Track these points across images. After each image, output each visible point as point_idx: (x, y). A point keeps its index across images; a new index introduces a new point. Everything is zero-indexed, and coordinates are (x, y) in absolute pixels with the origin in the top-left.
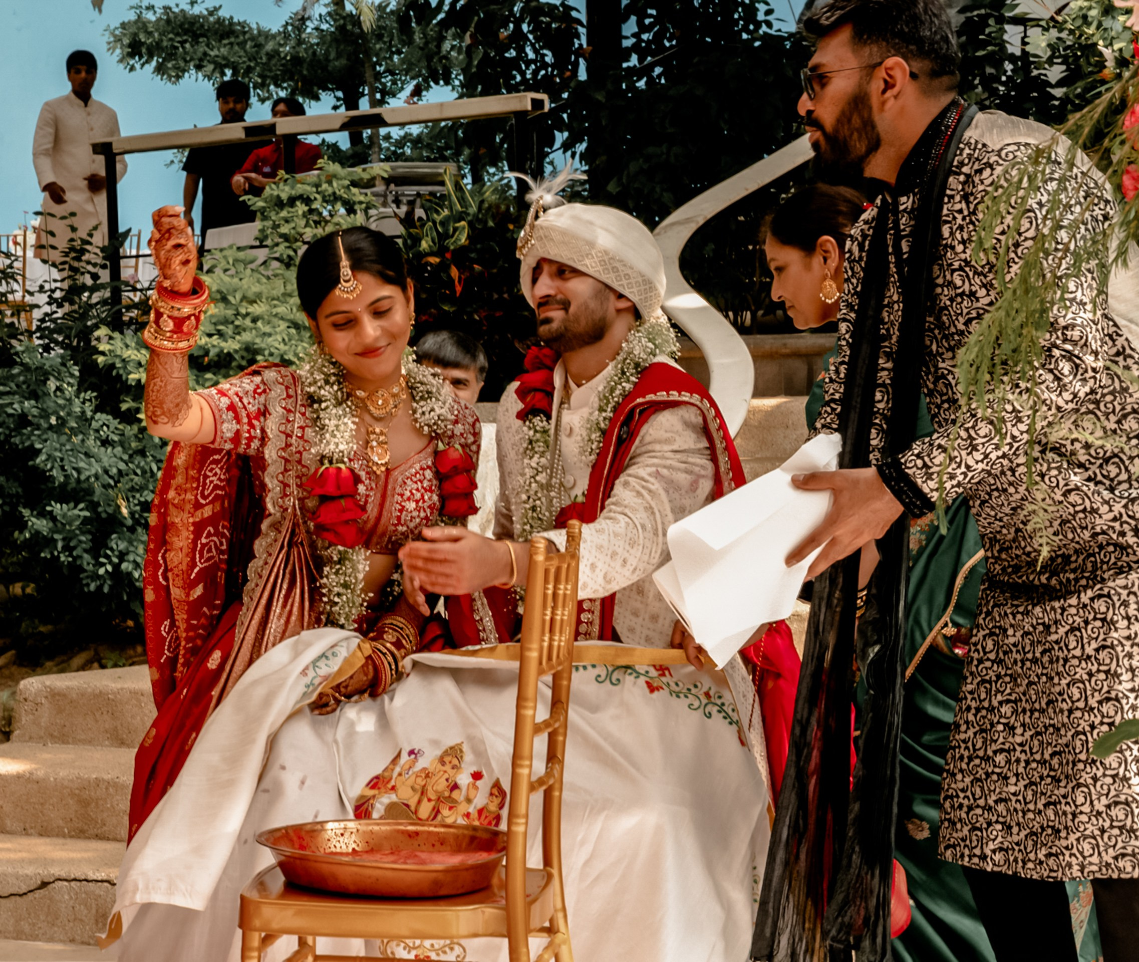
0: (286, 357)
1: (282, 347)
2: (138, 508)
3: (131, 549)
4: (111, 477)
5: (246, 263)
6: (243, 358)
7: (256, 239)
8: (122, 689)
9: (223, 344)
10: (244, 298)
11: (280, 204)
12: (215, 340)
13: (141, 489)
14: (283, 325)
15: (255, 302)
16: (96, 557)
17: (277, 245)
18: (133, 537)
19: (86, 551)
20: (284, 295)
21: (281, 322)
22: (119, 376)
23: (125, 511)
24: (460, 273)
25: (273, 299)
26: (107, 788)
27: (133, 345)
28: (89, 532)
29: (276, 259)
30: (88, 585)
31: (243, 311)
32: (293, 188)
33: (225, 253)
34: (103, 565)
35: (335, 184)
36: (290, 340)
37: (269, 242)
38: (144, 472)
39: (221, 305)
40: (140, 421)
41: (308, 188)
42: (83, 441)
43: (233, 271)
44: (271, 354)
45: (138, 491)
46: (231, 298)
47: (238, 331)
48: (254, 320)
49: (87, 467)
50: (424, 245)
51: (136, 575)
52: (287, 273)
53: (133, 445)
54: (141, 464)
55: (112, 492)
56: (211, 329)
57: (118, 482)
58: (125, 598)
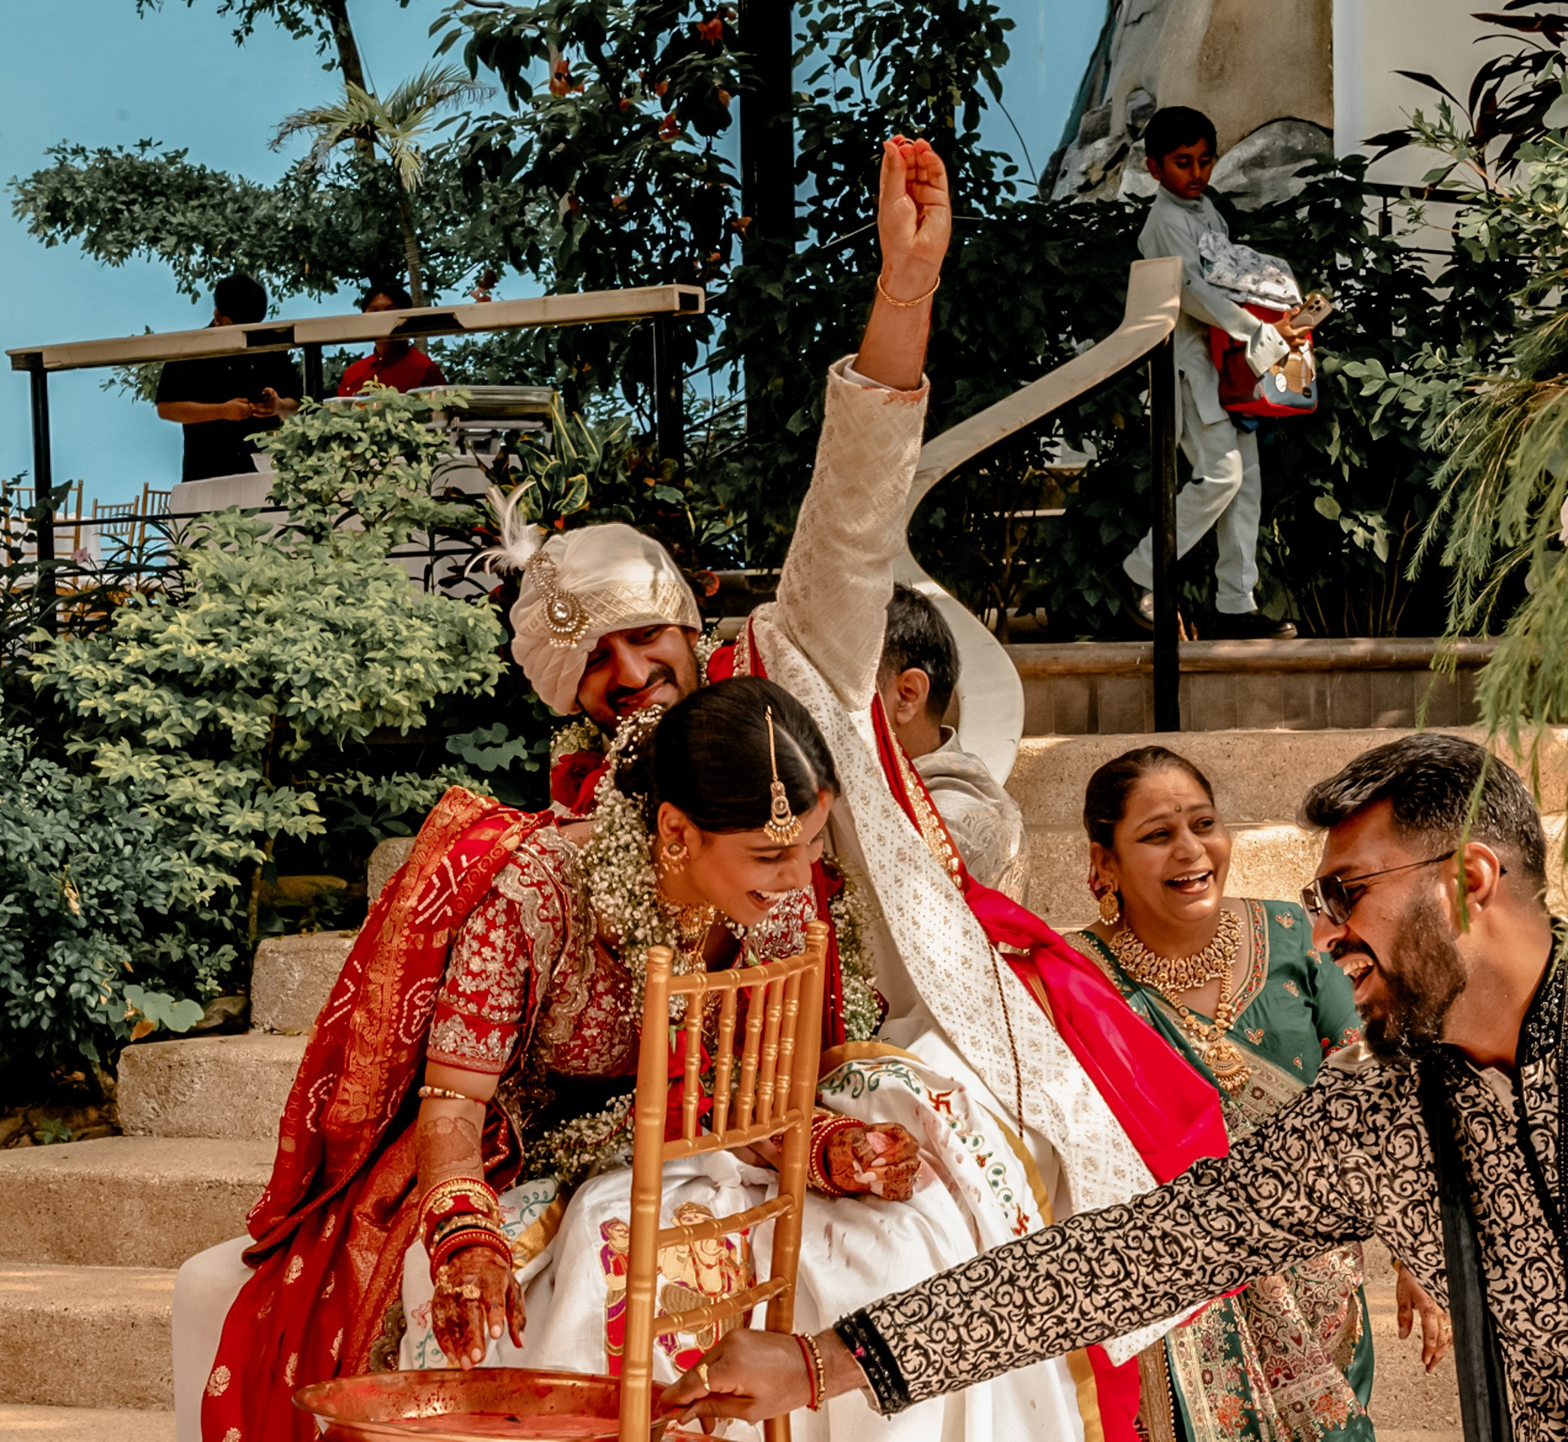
0: (319, 675)
1: (313, 658)
2: (95, 901)
3: (85, 963)
4: (54, 855)
5: (254, 534)
6: (253, 675)
7: (270, 498)
8: (70, 1175)
9: (223, 656)
10: (253, 587)
11: (306, 447)
12: (211, 649)
13: (101, 872)
14: (314, 627)
15: (271, 592)
16: (30, 976)
17: (302, 507)
18: (88, 945)
19: (14, 966)
20: (313, 582)
21: (310, 622)
22: (64, 703)
23: (75, 906)
25: (296, 588)
26: (49, 1326)
27: (86, 656)
28: (20, 938)
29: (300, 529)
30: (17, 1018)
31: (253, 606)
32: (326, 422)
33: (222, 519)
34: (43, 987)
35: (389, 418)
36: (325, 649)
37: (289, 503)
38: (104, 847)
39: (220, 598)
40: (99, 769)
41: (350, 423)
42: (13, 801)
43: (234, 546)
44: (297, 671)
45: (94, 875)
46: (233, 586)
47: (246, 634)
48: (270, 620)
49: (18, 839)
51: (92, 1002)
52: (317, 550)
53: (86, 807)
54: (100, 834)
55: (55, 878)
56: (204, 633)
57: (64, 861)
58: (73, 1037)
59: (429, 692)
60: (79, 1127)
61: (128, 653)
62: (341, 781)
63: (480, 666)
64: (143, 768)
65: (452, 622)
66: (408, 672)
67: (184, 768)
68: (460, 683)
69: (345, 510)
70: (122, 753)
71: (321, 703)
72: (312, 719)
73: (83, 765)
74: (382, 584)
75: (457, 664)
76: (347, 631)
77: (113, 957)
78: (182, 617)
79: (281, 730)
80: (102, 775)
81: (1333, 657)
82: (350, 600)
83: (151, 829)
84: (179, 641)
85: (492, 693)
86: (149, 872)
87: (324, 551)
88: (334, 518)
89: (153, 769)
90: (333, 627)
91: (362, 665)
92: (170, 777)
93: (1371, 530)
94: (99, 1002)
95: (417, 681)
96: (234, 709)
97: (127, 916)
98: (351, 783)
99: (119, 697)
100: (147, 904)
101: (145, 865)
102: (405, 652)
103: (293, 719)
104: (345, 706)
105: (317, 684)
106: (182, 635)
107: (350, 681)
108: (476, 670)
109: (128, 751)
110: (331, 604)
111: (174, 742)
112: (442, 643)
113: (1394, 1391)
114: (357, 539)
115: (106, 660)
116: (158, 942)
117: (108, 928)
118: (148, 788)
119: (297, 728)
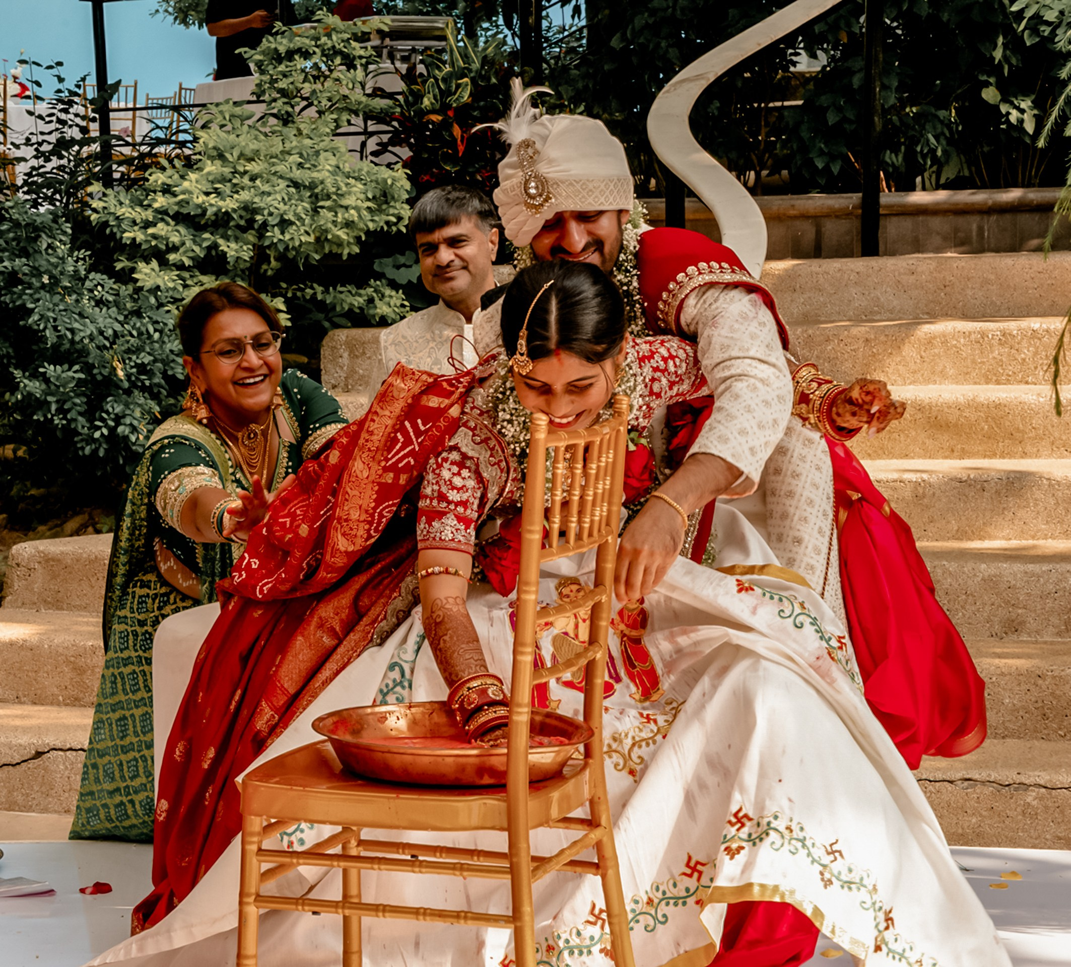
0: (286, 217)
1: (282, 205)
2: (134, 370)
3: (128, 412)
4: (106, 338)
5: (243, 119)
6: (241, 217)
7: (253, 93)
9: (221, 203)
10: (241, 155)
11: (277, 58)
12: (212, 199)
13: (138, 350)
14: (283, 184)
15: (253, 160)
16: (91, 421)
17: (275, 100)
18: (130, 400)
19: (80, 414)
20: (282, 152)
21: (280, 180)
22: (113, 234)
23: (121, 373)
24: (463, 132)
25: (271, 156)
27: (127, 202)
28: (84, 395)
30: (83, 449)
31: (241, 169)
32: (291, 41)
33: (221, 108)
35: (334, 38)
36: (290, 199)
37: (266, 97)
38: (140, 334)
39: (219, 163)
40: (137, 280)
41: (307, 41)
42: (78, 301)
43: (229, 127)
44: (271, 214)
45: (134, 353)
46: (228, 155)
47: (236, 188)
48: (253, 179)
49: (81, 328)
50: (426, 101)
51: (133, 438)
52: (285, 130)
53: (129, 305)
54: (138, 325)
55: (107, 355)
56: (207, 187)
57: (113, 343)
58: (122, 462)
59: (361, 230)
61: (154, 200)
62: (302, 290)
63: (396, 212)
64: (167, 280)
65: (377, 182)
66: (346, 215)
67: (195, 280)
68: (382, 224)
69: (305, 103)
70: (153, 270)
71: (287, 237)
72: (281, 248)
73: (126, 277)
74: (329, 154)
75: (380, 211)
76: (305, 187)
77: (147, 408)
78: (193, 176)
79: (261, 254)
80: (139, 284)
81: (990, 202)
82: (307, 166)
84: (190, 193)
86: (172, 351)
87: (290, 131)
88: (297, 109)
89: (174, 281)
90: (296, 184)
91: (315, 211)
92: (185, 286)
93: (1022, 111)
94: (138, 438)
95: (353, 222)
96: (228, 240)
97: (156, 380)
98: (309, 291)
99: (151, 231)
100: (170, 373)
101: (169, 346)
102: (345, 202)
103: (269, 247)
104: (303, 239)
105: (284, 224)
106: (193, 189)
107: (307, 221)
108: (393, 215)
109: (157, 268)
110: (294, 168)
111: (187, 262)
112: (370, 196)
113: (1021, 713)
114: (313, 123)
115: (141, 205)
117: (143, 389)
118: (171, 293)
119: (272, 253)
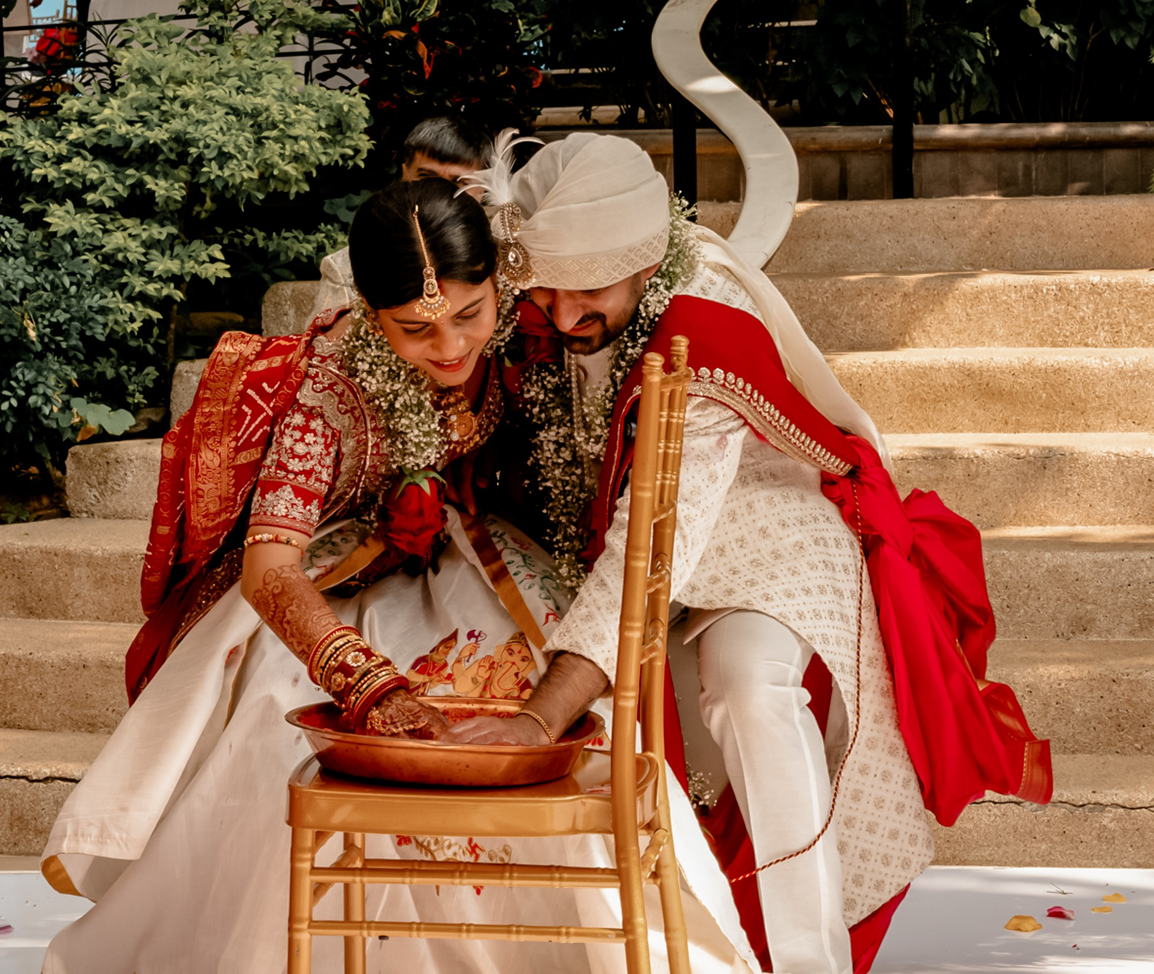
0: (225, 150)
1: (219, 136)
2: (48, 330)
3: (41, 379)
4: (15, 293)
5: (170, 36)
6: (171, 150)
7: (182, 7)
8: (31, 548)
9: (148, 134)
10: (170, 79)
12: (138, 129)
13: (52, 307)
14: (221, 111)
15: (185, 83)
17: (207, 15)
18: (43, 365)
20: (218, 74)
21: (217, 107)
22: (20, 171)
23: (32, 334)
24: (429, 51)
25: (205, 81)
26: (18, 667)
27: (37, 133)
31: (170, 93)
33: (145, 23)
36: (229, 129)
37: (198, 11)
38: (54, 287)
39: (144, 87)
40: (49, 225)
43: (154, 46)
44: (207, 146)
45: (47, 310)
46: (155, 78)
47: (166, 117)
48: (185, 105)
50: (386, 16)
51: (46, 410)
52: (220, 49)
53: (38, 255)
54: (51, 277)
55: (17, 311)
56: (132, 115)
57: (23, 298)
58: (31, 439)
59: (312, 164)
60: (35, 510)
61: (70, 132)
62: (241, 236)
63: (353, 143)
64: (83, 223)
65: (330, 108)
66: (296, 147)
67: (117, 224)
68: (336, 157)
69: (242, 17)
70: (68, 212)
71: (227, 172)
72: (219, 185)
73: (36, 221)
74: (273, 76)
75: (334, 142)
76: (246, 114)
77: (62, 374)
78: (114, 102)
79: (194, 193)
80: (52, 229)
81: (1037, 138)
82: (248, 90)
83: (91, 272)
84: (112, 122)
85: (362, 165)
86: (90, 307)
87: (225, 50)
88: (234, 23)
89: (92, 225)
90: (235, 111)
91: (259, 142)
92: (105, 231)
93: (1064, 36)
94: (52, 410)
95: (303, 155)
96: (156, 177)
97: (73, 342)
98: (248, 237)
99: (64, 167)
100: (88, 333)
101: (88, 302)
102: (294, 132)
103: (204, 185)
104: (246, 175)
105: (223, 157)
106: (115, 118)
107: (249, 155)
108: (349, 147)
109: (72, 210)
110: (234, 92)
111: (108, 203)
112: (323, 125)
113: (1093, 724)
114: (252, 41)
115: (53, 137)
116: (96, 364)
117: (59, 352)
118: (88, 240)
119: (208, 193)
